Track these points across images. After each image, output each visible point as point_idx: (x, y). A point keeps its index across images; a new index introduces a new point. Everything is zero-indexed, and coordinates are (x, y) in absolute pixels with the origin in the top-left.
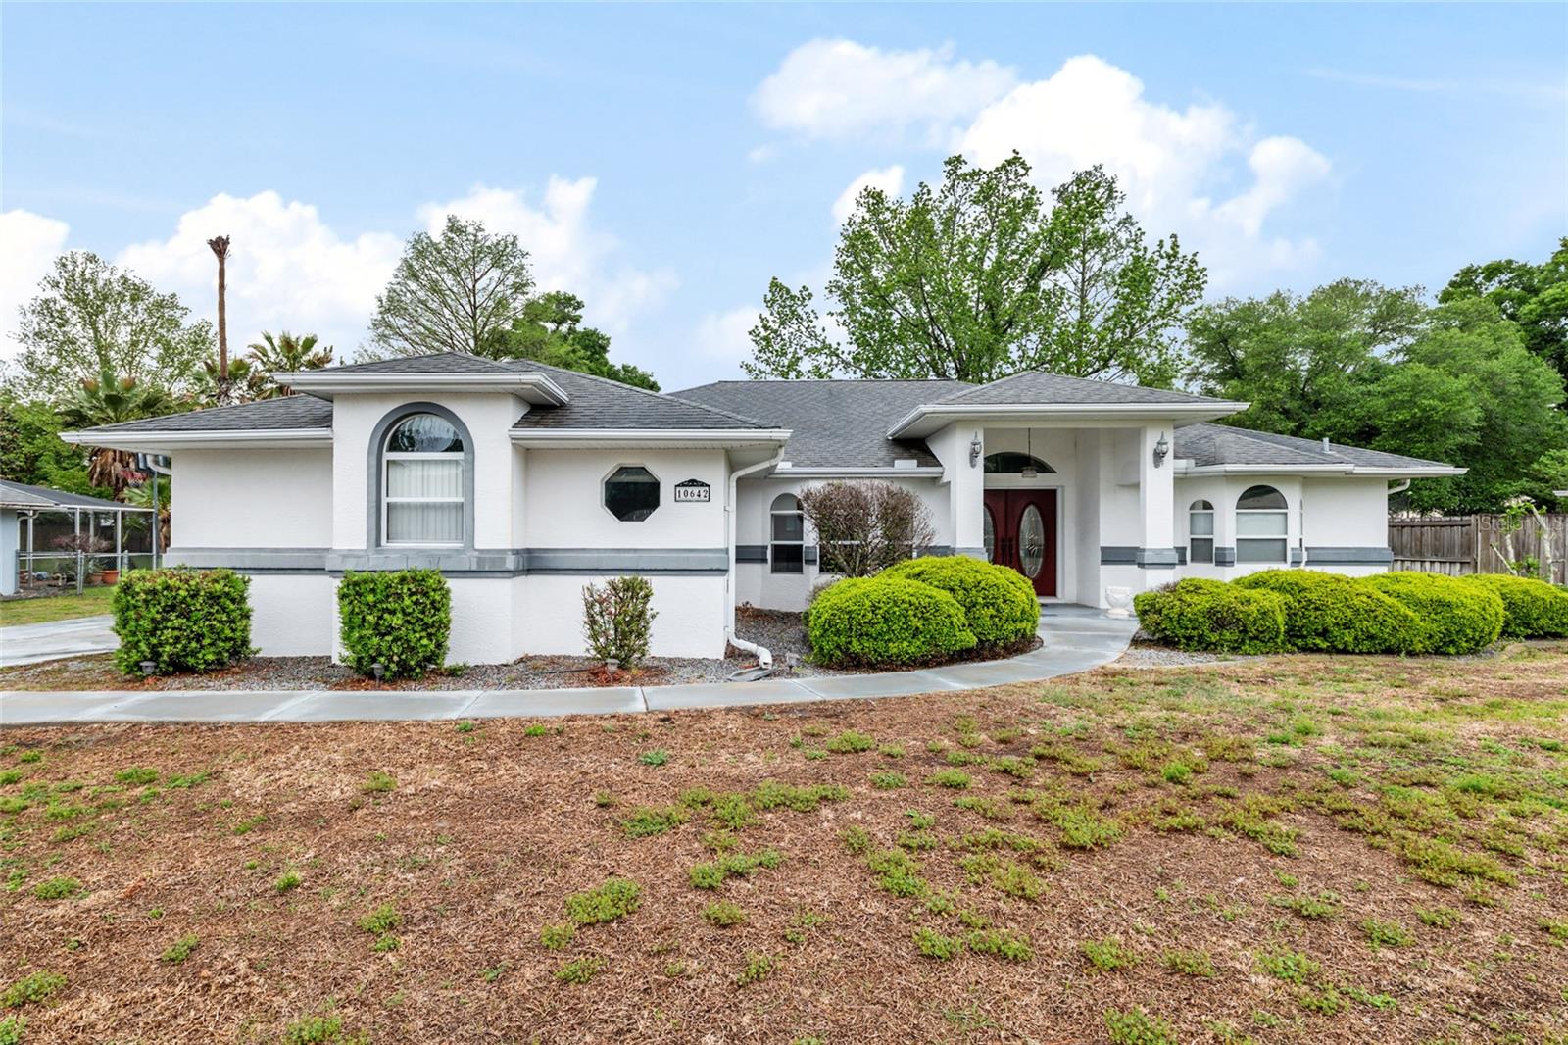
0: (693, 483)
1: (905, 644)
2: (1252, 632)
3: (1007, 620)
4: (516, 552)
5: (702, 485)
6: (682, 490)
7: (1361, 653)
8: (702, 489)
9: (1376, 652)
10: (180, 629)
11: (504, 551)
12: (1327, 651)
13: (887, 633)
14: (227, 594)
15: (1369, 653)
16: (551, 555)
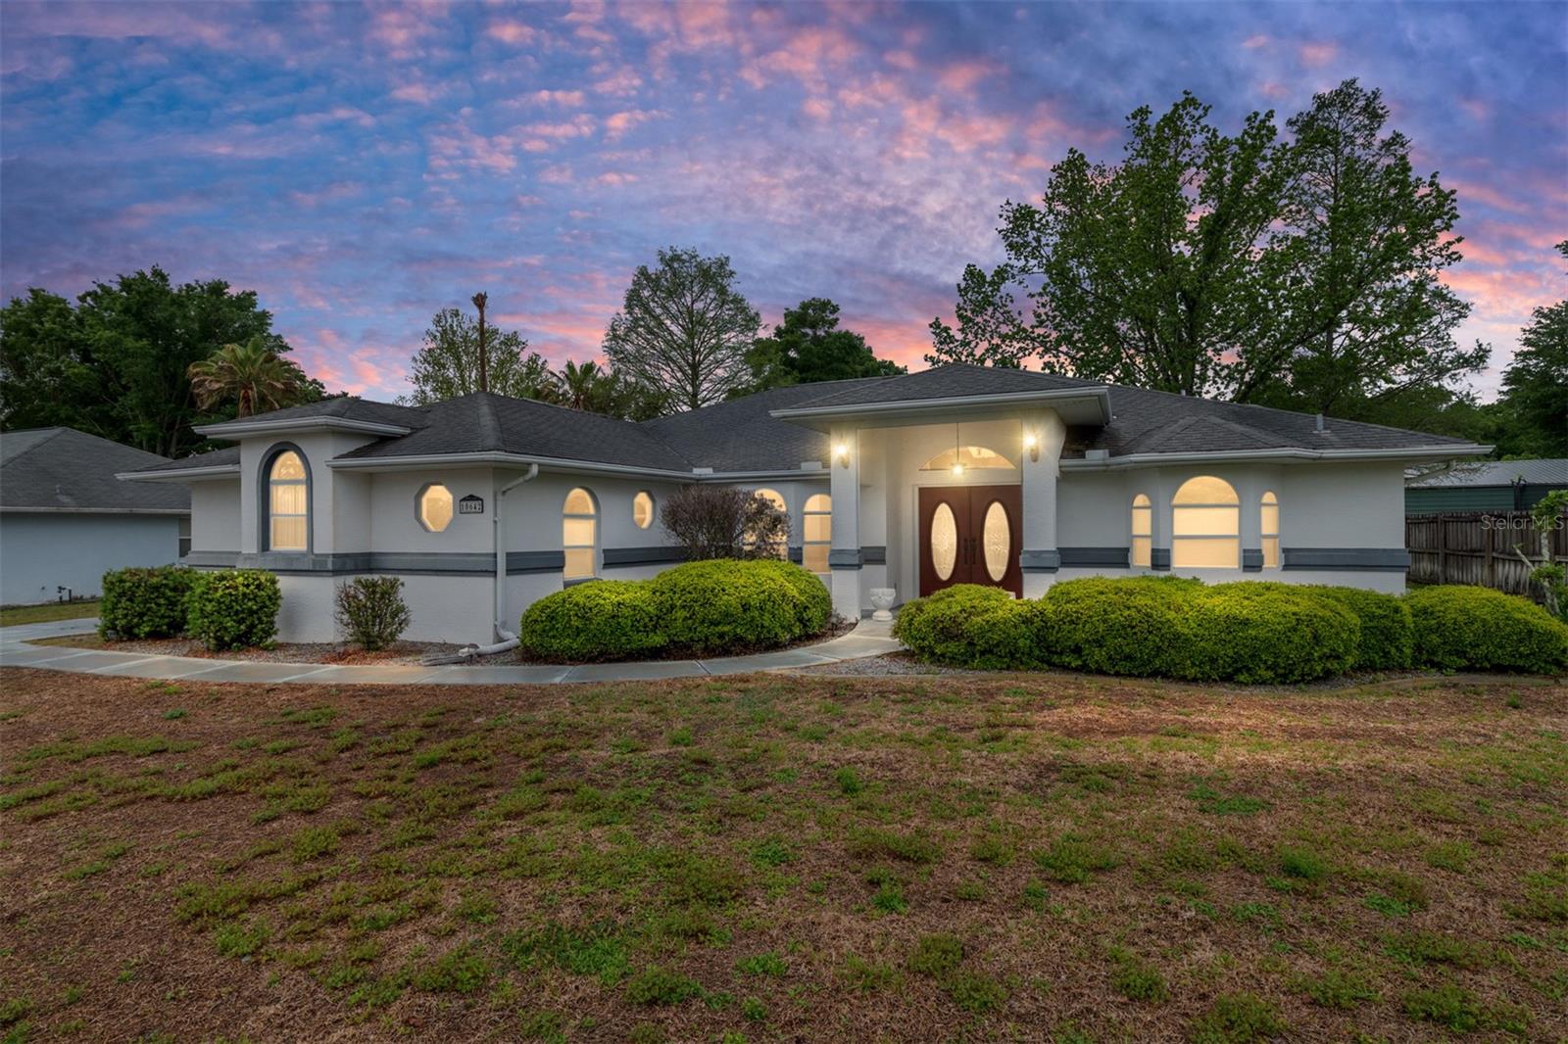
0: (471, 498)
1: (567, 641)
2: (981, 644)
3: (703, 622)
4: (334, 556)
5: (478, 499)
6: (464, 503)
7: (1117, 674)
8: (477, 503)
9: (1140, 676)
10: (126, 609)
11: (327, 555)
12: (1077, 670)
13: (551, 629)
14: (166, 585)
15: (1130, 675)
16: (383, 558)
